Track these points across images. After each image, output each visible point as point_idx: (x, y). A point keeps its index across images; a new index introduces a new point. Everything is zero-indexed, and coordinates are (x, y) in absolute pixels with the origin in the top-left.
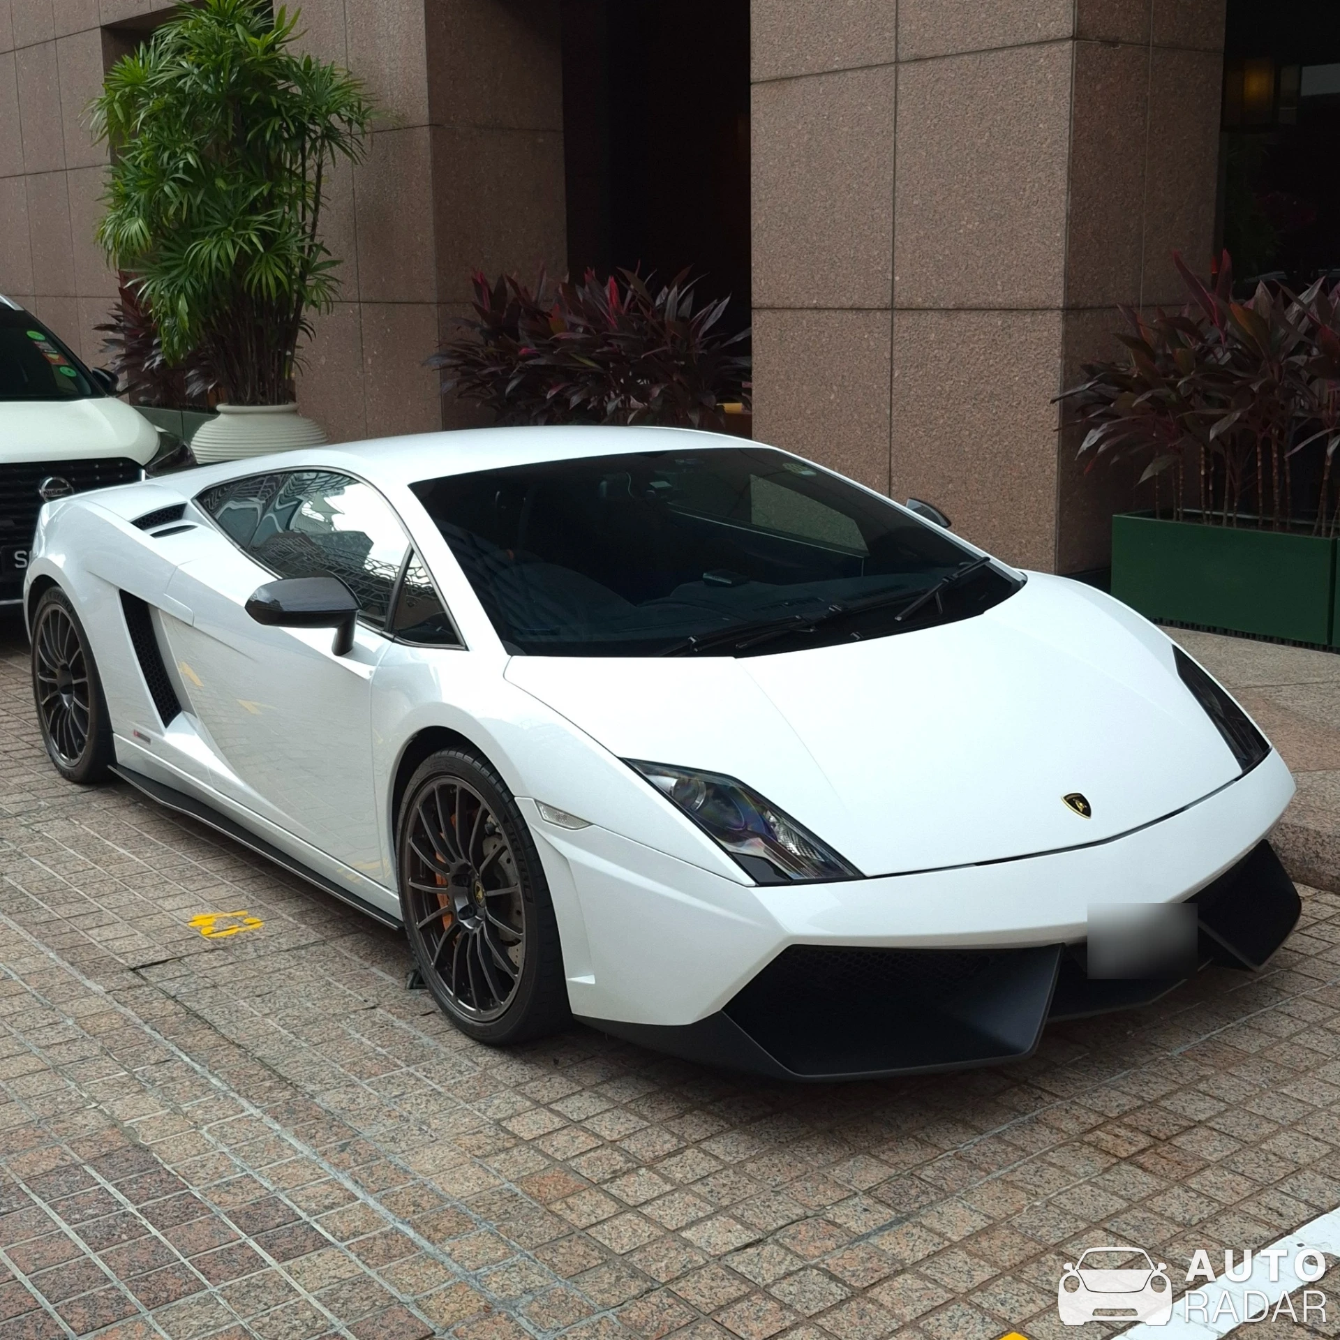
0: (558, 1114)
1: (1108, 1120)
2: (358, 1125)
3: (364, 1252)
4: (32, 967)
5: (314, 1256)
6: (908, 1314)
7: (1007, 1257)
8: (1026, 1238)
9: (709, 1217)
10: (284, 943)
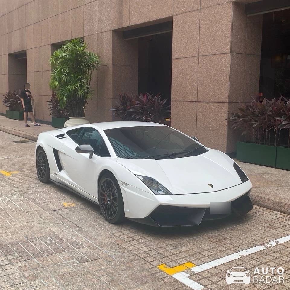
0: (122, 233)
1: (213, 237)
2: (90, 233)
3: (90, 248)
4: (37, 209)
5: (82, 249)
6: (174, 259)
7: (191, 254)
8: (195, 251)
9: (145, 247)
10: (79, 208)
